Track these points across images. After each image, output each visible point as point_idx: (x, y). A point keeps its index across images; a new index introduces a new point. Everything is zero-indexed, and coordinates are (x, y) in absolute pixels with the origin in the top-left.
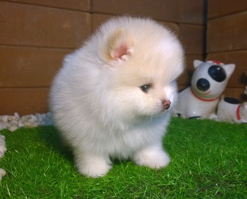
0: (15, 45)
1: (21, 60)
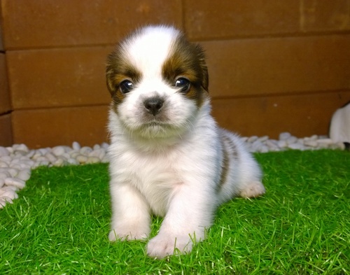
0: (71, 46)
1: (80, 66)
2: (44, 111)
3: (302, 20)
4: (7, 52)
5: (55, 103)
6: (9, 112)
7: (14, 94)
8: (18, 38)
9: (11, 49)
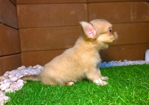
1: (48, 35)
2: (34, 52)
3: (132, 17)
4: (19, 29)
5: (38, 49)
6: (20, 53)
7: (22, 46)
8: (24, 24)
9: (21, 28)
